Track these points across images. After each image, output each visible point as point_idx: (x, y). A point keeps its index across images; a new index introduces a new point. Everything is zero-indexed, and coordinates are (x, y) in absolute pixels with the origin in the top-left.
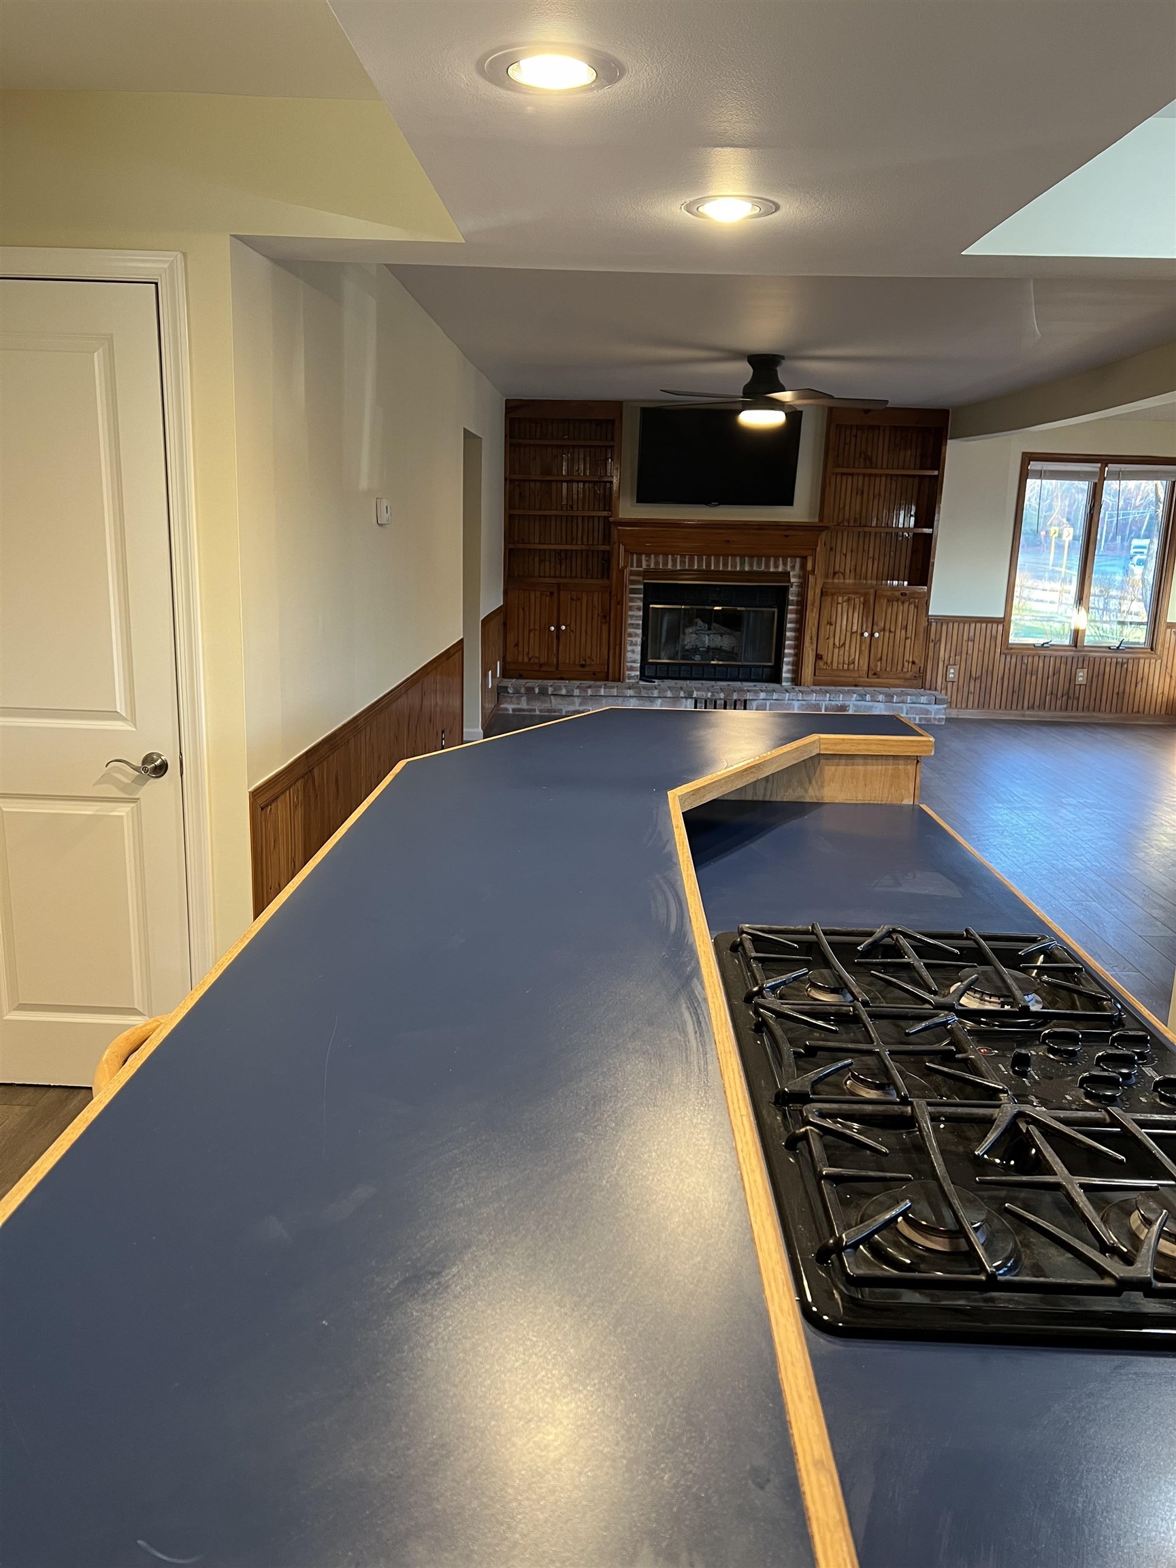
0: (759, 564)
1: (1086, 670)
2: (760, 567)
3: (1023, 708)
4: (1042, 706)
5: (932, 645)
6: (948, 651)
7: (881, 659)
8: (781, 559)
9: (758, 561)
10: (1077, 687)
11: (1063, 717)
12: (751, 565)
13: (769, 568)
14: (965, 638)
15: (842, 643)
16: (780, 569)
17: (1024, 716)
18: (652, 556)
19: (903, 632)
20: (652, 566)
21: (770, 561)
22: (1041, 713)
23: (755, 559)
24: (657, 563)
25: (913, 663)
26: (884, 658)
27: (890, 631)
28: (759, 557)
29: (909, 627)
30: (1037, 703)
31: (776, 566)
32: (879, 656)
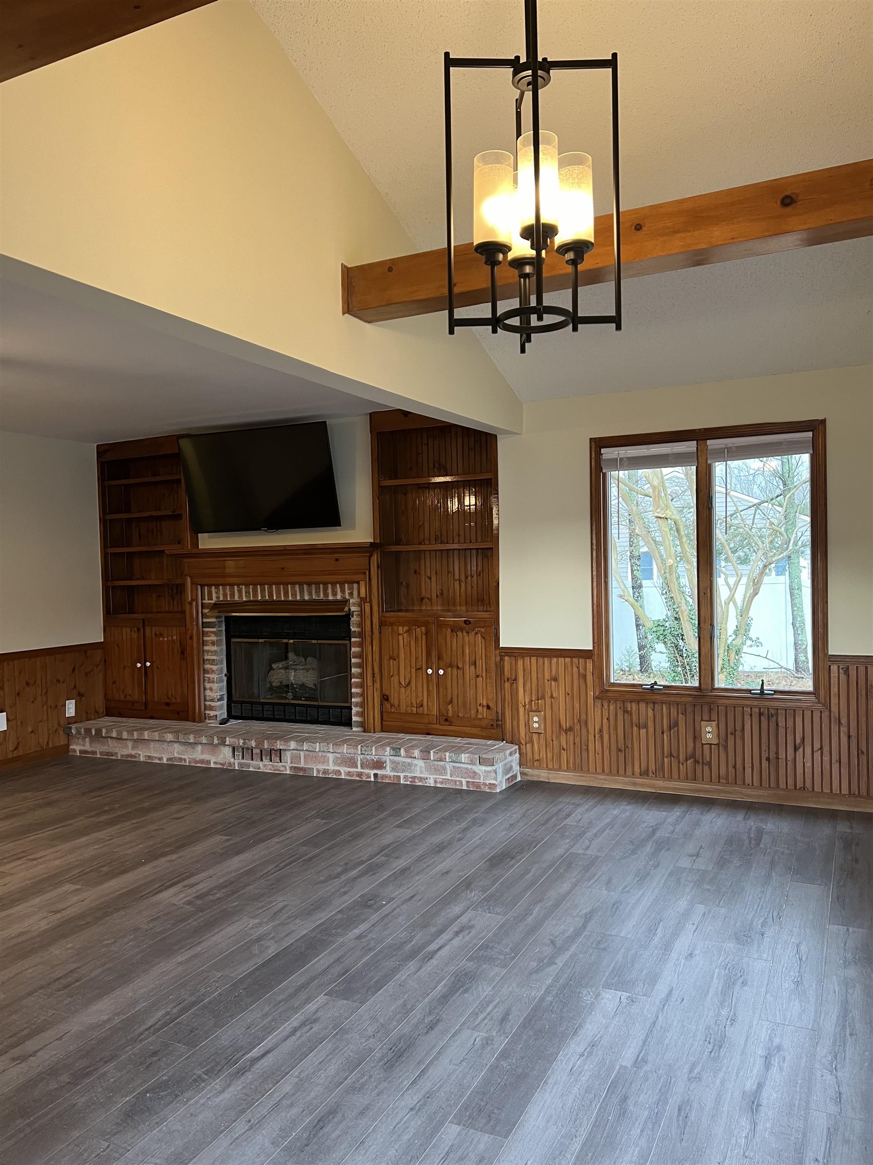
0: (318, 593)
1: (714, 723)
2: (319, 596)
3: (633, 774)
4: (659, 772)
5: (507, 685)
6: (528, 692)
7: (451, 702)
8: (338, 585)
9: (316, 589)
10: (706, 748)
11: (690, 790)
12: (310, 594)
13: (328, 596)
14: (547, 676)
15: (407, 681)
16: (339, 597)
17: (635, 784)
18: (221, 587)
19: (473, 668)
20: (221, 598)
21: (328, 588)
22: (660, 783)
23: (313, 586)
24: (225, 595)
25: (488, 707)
26: (455, 701)
27: (458, 668)
28: (317, 584)
29: (478, 663)
30: (652, 767)
31: (335, 594)
32: (449, 698)
